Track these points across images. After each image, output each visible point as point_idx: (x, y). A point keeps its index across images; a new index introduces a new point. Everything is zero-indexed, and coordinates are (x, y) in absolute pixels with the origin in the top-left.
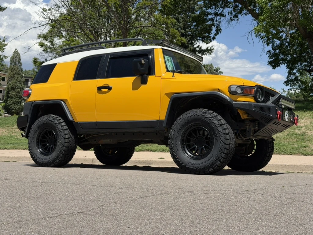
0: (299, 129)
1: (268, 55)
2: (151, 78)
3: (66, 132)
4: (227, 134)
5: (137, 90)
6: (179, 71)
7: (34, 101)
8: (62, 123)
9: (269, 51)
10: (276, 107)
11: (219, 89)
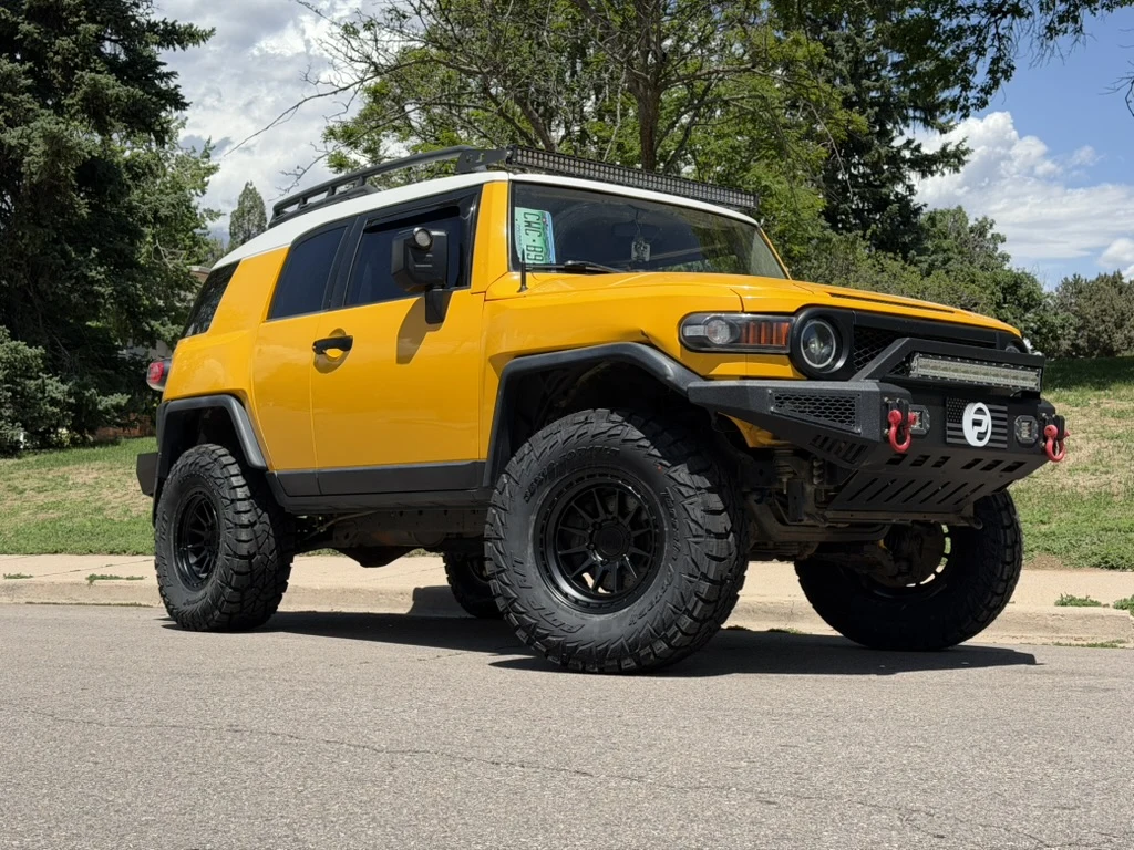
2: (458, 297)
3: (242, 506)
6: (570, 263)
7: (172, 400)
8: (233, 479)
10: (883, 394)
11: (643, 333)
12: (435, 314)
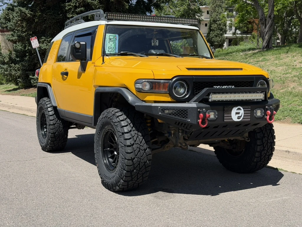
4: (129, 146)
5: (79, 78)
6: (122, 52)
7: (39, 83)
10: (198, 108)
11: (125, 85)
12: (84, 67)
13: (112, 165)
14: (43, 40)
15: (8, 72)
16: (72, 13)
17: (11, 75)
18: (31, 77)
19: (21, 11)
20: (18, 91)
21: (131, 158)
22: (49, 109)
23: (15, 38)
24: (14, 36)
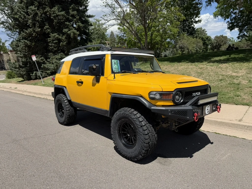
0: (237, 79)
1: (227, 24)
3: (67, 106)
4: (146, 135)
5: (94, 86)
7: (55, 85)
8: (65, 101)
9: (228, 22)
10: (193, 109)
11: (141, 95)
12: (98, 80)
13: (127, 143)
14: (37, 56)
15: (18, 73)
16: (51, 43)
17: (20, 74)
18: (31, 74)
19: (25, 42)
20: (25, 81)
21: (148, 142)
22: (66, 101)
23: (22, 55)
24: (21, 55)
